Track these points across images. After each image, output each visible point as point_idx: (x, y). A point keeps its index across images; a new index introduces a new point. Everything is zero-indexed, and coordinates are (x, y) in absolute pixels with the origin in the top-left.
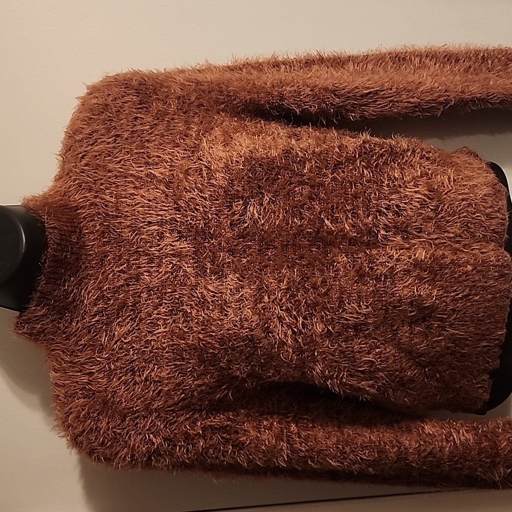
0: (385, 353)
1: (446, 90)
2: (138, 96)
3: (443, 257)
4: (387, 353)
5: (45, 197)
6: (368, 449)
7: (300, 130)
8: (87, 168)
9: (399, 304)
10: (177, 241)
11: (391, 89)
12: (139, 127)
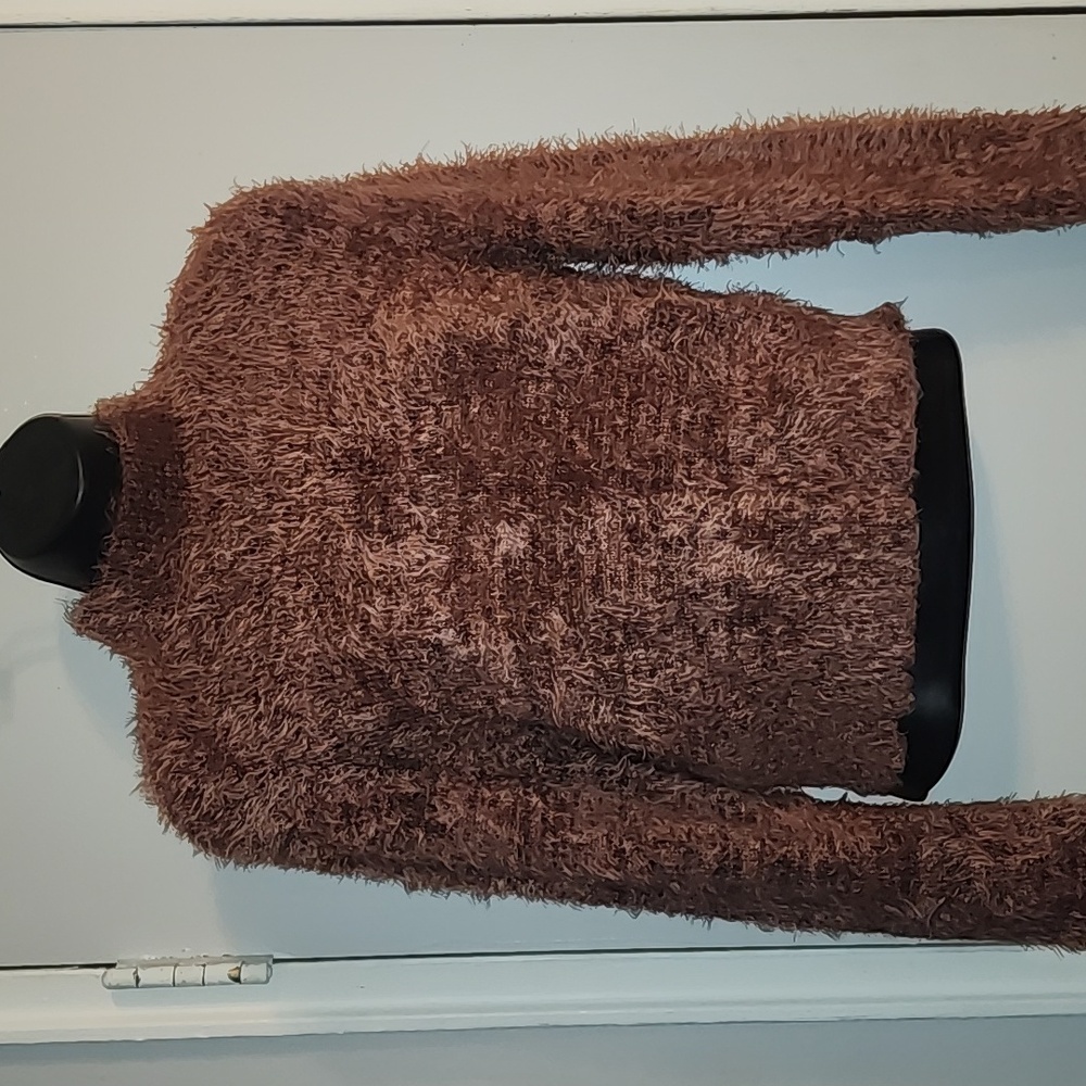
0: (681, 678)
1: (842, 203)
2: (284, 229)
3: (790, 508)
4: (687, 676)
5: (133, 401)
6: (665, 847)
7: (561, 282)
8: (200, 351)
9: (704, 591)
10: (331, 476)
11: (736, 205)
12: (281, 283)
